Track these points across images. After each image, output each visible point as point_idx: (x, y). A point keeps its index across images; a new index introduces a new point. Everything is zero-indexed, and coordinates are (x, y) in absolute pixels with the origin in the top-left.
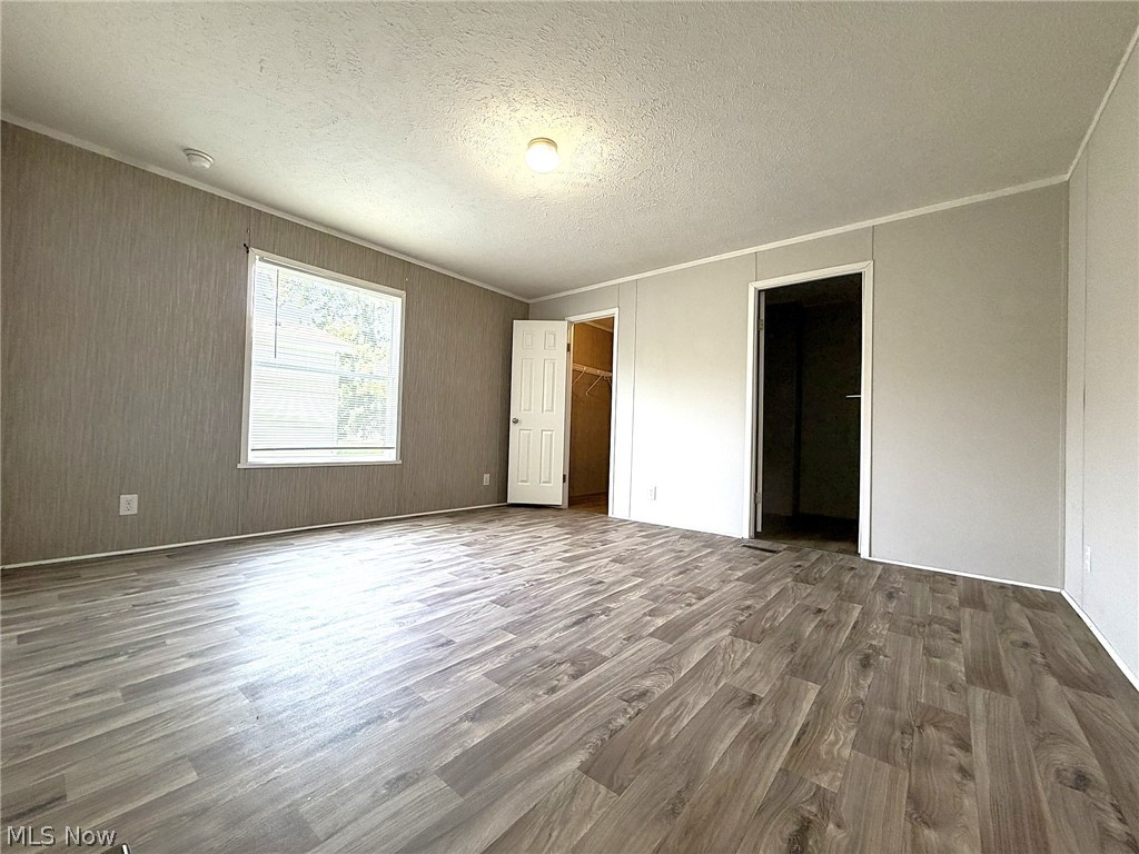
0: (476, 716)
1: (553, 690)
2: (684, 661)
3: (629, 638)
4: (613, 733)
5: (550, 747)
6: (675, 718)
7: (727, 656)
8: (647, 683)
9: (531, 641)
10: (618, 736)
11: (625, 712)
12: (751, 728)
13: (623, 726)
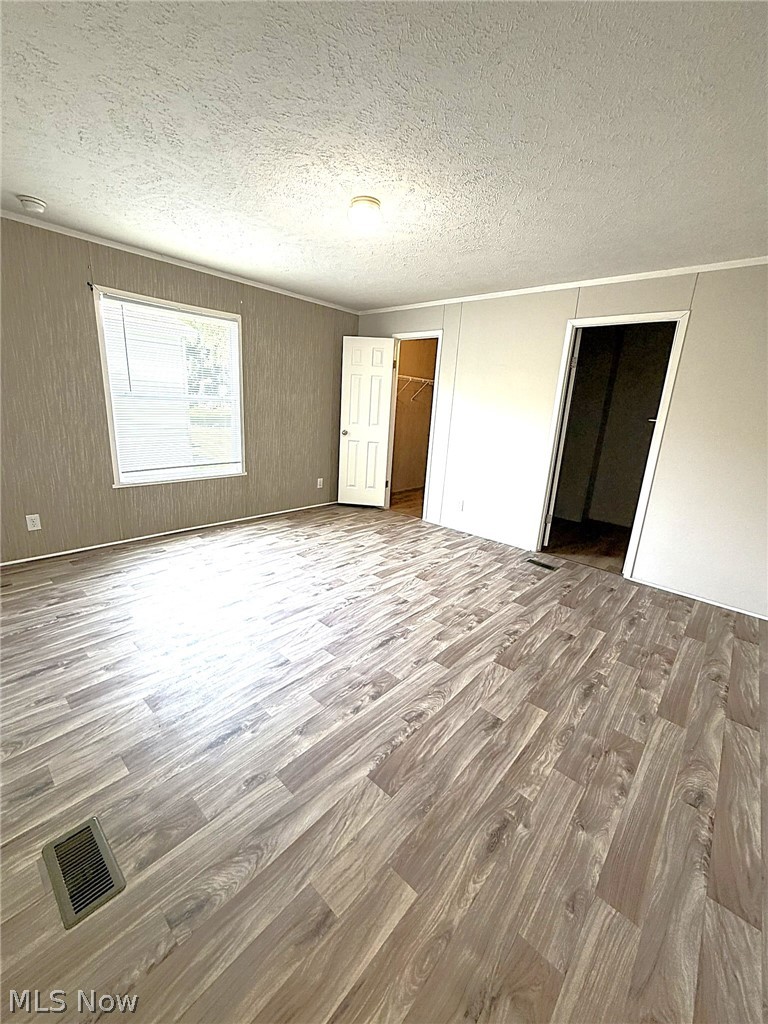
0: (302, 731)
1: (357, 710)
2: (454, 687)
3: (419, 661)
4: (395, 747)
5: (350, 759)
6: (438, 738)
7: (487, 682)
8: (424, 705)
9: (346, 663)
10: (396, 751)
11: (405, 731)
12: (489, 747)
13: (402, 743)
